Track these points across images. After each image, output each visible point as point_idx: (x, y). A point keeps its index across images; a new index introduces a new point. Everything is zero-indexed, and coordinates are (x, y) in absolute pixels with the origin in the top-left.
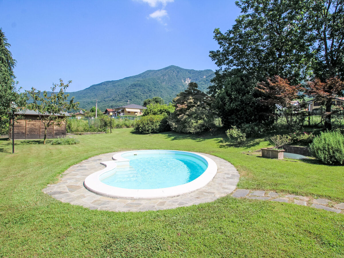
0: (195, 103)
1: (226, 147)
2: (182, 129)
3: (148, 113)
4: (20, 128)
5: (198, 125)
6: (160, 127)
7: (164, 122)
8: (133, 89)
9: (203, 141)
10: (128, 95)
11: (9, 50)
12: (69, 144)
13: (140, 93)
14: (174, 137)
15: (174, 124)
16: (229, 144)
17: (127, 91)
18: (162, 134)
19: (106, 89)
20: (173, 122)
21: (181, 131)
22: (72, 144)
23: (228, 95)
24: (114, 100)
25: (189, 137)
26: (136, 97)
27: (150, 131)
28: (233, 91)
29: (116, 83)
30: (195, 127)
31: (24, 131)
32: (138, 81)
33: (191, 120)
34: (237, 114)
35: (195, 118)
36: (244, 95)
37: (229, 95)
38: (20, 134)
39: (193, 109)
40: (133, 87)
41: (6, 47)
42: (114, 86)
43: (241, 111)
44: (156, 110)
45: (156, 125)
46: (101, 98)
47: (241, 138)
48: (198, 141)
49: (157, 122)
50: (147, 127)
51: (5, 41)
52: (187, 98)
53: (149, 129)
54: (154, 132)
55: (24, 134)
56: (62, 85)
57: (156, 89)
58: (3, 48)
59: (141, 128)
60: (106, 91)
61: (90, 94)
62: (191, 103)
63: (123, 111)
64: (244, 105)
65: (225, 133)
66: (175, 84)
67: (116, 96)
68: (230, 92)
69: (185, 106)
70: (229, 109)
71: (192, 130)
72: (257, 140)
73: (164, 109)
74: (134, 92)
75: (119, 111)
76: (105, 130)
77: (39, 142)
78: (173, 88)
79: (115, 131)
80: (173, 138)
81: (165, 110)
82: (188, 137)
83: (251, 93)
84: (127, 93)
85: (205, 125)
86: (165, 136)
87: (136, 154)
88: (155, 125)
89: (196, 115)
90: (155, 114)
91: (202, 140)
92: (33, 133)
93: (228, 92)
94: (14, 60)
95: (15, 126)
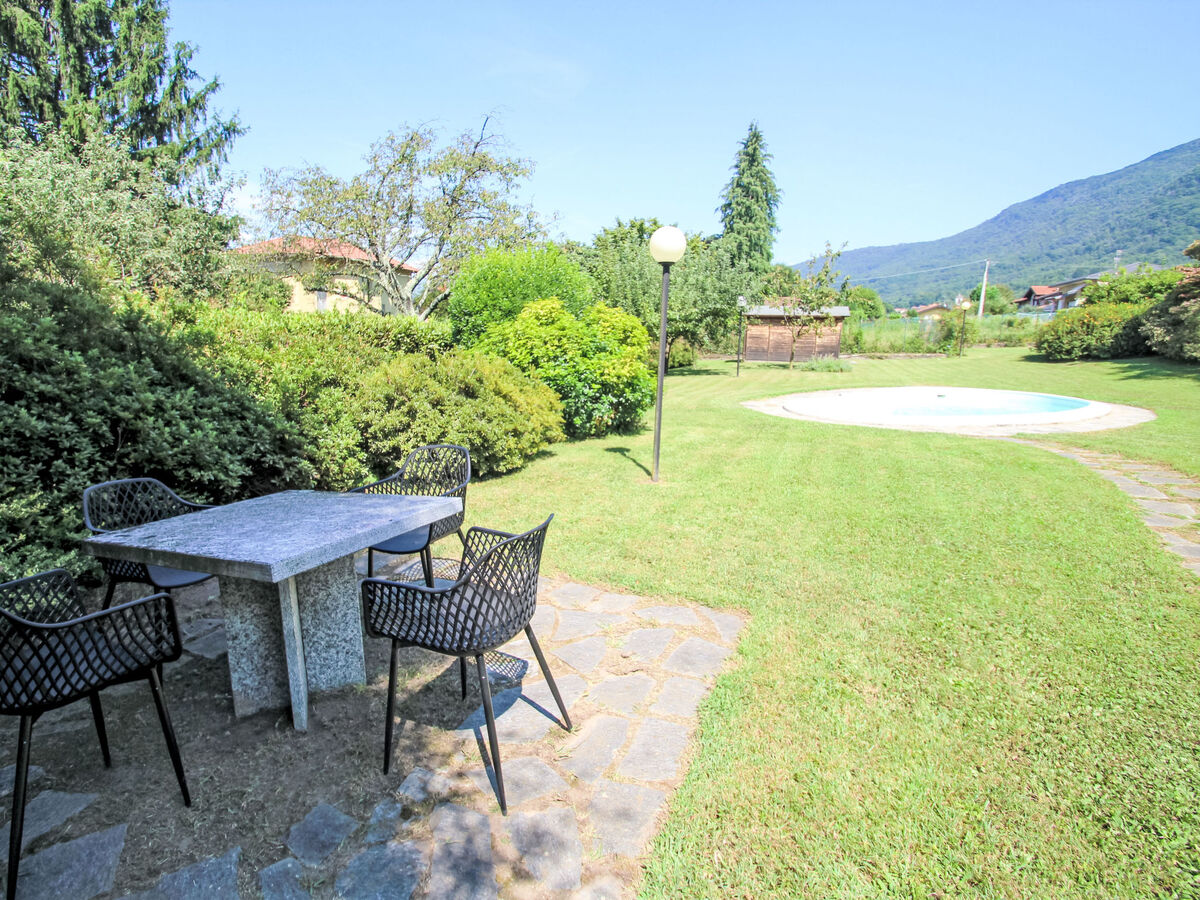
4: (761, 341)
6: (1118, 340)
7: (1133, 325)
8: (1186, 198)
11: (769, 170)
12: (831, 371)
15: (1158, 331)
19: (1061, 211)
20: (1159, 326)
24: (1089, 249)
29: (1105, 185)
31: (765, 347)
38: (760, 352)
40: (1189, 186)
41: (765, 163)
44: (1131, 287)
45: (1104, 336)
46: (1038, 246)
50: (1066, 342)
51: (762, 151)
53: (1074, 348)
54: (1089, 356)
55: (766, 352)
58: (760, 167)
59: (1045, 345)
60: (1061, 220)
61: (999, 237)
67: (1100, 234)
74: (1192, 207)
75: (1070, 292)
76: (944, 350)
77: (784, 367)
84: (1153, 216)
88: (1097, 335)
92: (780, 350)
94: (780, 190)
95: (752, 337)
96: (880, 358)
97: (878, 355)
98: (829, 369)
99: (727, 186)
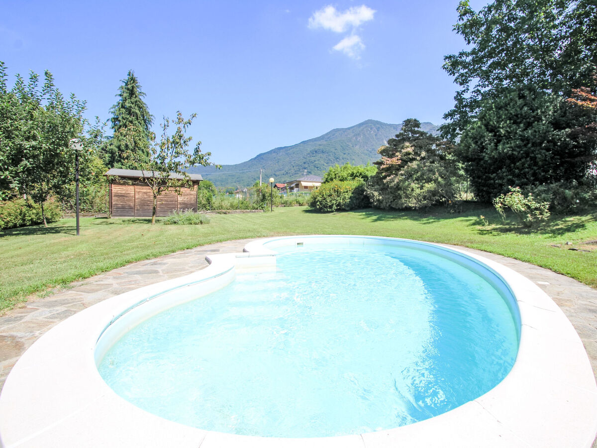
0: (416, 154)
1: (495, 233)
2: (391, 202)
3: (332, 180)
4: (126, 199)
5: (423, 192)
6: (352, 200)
7: (359, 191)
8: (313, 158)
9: (436, 223)
10: (306, 166)
11: (144, 102)
12: (191, 224)
13: (322, 162)
14: (378, 216)
15: (376, 194)
16: (499, 228)
17: (304, 160)
18: (355, 212)
19: (276, 158)
20: (375, 191)
21: (389, 205)
22: (196, 224)
23: (489, 129)
25: (407, 216)
26: (317, 168)
27: (335, 207)
28: (502, 120)
29: (289, 150)
30: (417, 198)
31: (132, 204)
32: (320, 145)
33: (410, 184)
34: (510, 167)
35: (417, 180)
36: (529, 125)
37: (493, 130)
38: (126, 209)
39: (414, 165)
40: (313, 154)
41: (141, 97)
42: (287, 154)
43: (523, 160)
44: (345, 174)
45: (345, 197)
47: (537, 212)
48: (425, 224)
49: (347, 192)
50: (328, 201)
51: (138, 89)
52: (401, 146)
53: (333, 205)
54: (341, 209)
55: (132, 209)
56: (180, 120)
57: (345, 156)
58: (137, 99)
59: (318, 203)
60: (277, 162)
62: (409, 154)
63: (297, 186)
64: (530, 145)
65: (493, 205)
66: (373, 147)
67: (290, 168)
68: (495, 123)
69: (398, 160)
70: (494, 156)
71: (412, 203)
72: (573, 220)
73: (358, 172)
74: (315, 161)
75: (292, 186)
76: (262, 207)
77: (149, 221)
78: (371, 154)
79: (279, 210)
80: (375, 217)
81: (361, 174)
82: (403, 216)
83: (544, 122)
84: (305, 163)
85: (439, 192)
86: (361, 215)
87: (302, 244)
88: (343, 197)
89: (419, 174)
90: (342, 180)
91: (432, 220)
93: (491, 123)
94: (152, 116)
95: (118, 196)
96: (225, 213)
97: (224, 211)
98: (190, 222)
99: (114, 107)
